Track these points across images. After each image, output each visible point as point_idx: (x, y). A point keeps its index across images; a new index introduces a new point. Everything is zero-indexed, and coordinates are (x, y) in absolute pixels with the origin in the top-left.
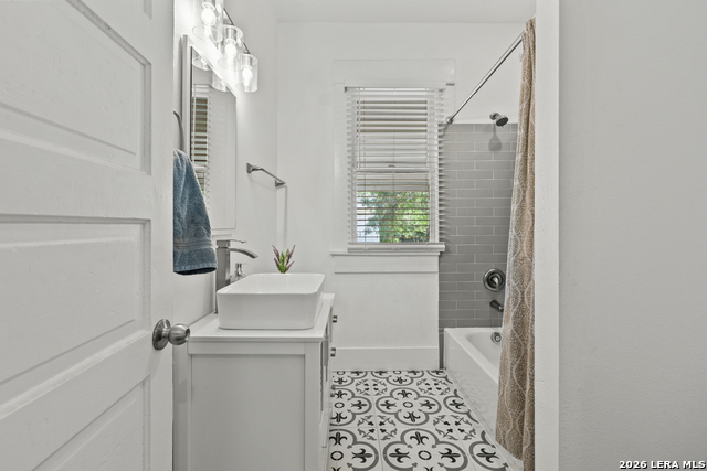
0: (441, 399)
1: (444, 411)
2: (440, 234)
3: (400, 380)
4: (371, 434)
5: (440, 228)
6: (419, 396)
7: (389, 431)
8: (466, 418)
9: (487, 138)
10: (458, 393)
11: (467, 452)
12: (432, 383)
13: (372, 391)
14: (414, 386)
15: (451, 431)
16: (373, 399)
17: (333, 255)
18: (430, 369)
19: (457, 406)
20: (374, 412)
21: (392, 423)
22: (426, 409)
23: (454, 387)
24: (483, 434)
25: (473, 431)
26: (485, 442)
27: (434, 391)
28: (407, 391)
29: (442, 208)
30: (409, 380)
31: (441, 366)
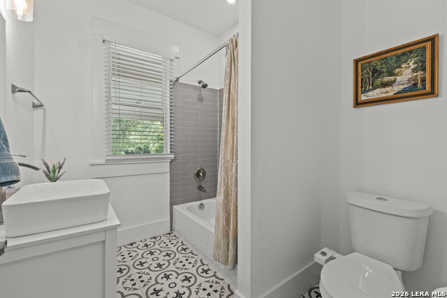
0: (174, 249)
1: (178, 255)
2: (171, 148)
3: (146, 245)
4: (134, 287)
5: (171, 145)
6: (161, 251)
7: (146, 280)
8: (191, 255)
9: (196, 95)
10: (184, 243)
11: (195, 273)
12: (167, 241)
13: (128, 258)
14: (156, 246)
15: (184, 265)
16: (130, 263)
17: (92, 165)
18: (165, 233)
19: (185, 250)
20: (133, 271)
21: (147, 274)
22: (167, 258)
23: (181, 239)
24: (201, 260)
25: (196, 261)
26: (203, 264)
27: (170, 245)
28: (153, 251)
29: (172, 133)
30: (152, 244)
31: (171, 230)
